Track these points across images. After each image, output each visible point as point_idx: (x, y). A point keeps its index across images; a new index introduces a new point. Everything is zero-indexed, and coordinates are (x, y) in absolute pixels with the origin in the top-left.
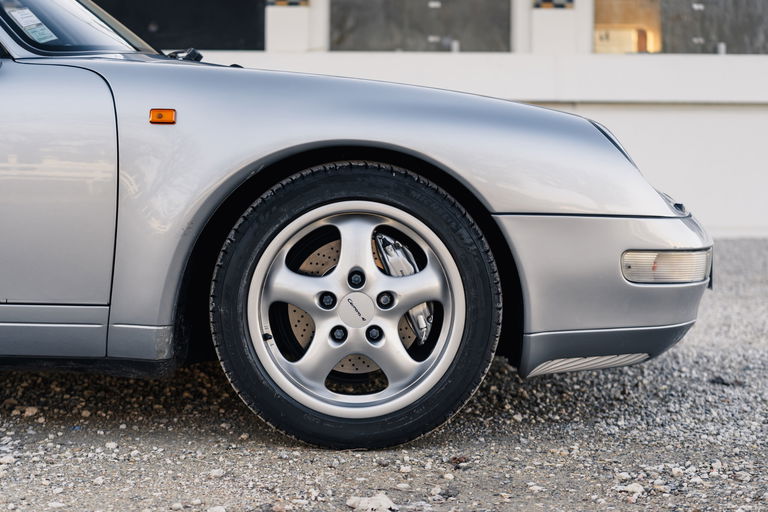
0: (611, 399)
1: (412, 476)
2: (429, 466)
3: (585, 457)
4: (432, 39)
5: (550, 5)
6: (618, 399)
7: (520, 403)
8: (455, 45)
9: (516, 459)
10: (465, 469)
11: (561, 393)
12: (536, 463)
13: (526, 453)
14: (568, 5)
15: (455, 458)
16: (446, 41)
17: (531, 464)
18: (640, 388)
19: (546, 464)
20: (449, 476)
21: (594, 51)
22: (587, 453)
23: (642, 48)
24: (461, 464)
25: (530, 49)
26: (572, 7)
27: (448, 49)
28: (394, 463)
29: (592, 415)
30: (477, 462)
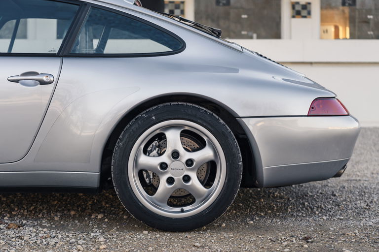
0: (362, 208)
1: (289, 246)
2: (294, 241)
3: (364, 236)
4: (244, 33)
5: (299, 16)
6: (366, 209)
7: (321, 210)
8: (255, 35)
9: (332, 237)
10: (312, 242)
11: (339, 206)
12: (343, 240)
13: (336, 235)
14: (308, 16)
15: (306, 238)
16: (250, 34)
17: (340, 240)
18: (374, 203)
19: (347, 240)
20: (306, 246)
21: (321, 38)
22: (364, 235)
23: (337, 36)
24: (309, 240)
25: (290, 38)
26: (310, 17)
27: (251, 38)
28: (278, 240)
29: (357, 216)
30: (315, 239)
